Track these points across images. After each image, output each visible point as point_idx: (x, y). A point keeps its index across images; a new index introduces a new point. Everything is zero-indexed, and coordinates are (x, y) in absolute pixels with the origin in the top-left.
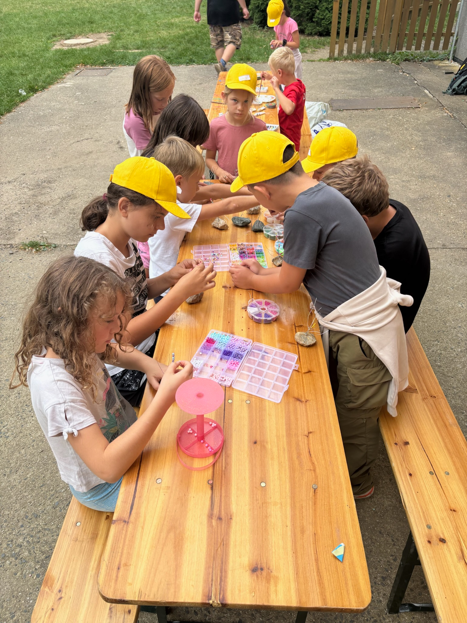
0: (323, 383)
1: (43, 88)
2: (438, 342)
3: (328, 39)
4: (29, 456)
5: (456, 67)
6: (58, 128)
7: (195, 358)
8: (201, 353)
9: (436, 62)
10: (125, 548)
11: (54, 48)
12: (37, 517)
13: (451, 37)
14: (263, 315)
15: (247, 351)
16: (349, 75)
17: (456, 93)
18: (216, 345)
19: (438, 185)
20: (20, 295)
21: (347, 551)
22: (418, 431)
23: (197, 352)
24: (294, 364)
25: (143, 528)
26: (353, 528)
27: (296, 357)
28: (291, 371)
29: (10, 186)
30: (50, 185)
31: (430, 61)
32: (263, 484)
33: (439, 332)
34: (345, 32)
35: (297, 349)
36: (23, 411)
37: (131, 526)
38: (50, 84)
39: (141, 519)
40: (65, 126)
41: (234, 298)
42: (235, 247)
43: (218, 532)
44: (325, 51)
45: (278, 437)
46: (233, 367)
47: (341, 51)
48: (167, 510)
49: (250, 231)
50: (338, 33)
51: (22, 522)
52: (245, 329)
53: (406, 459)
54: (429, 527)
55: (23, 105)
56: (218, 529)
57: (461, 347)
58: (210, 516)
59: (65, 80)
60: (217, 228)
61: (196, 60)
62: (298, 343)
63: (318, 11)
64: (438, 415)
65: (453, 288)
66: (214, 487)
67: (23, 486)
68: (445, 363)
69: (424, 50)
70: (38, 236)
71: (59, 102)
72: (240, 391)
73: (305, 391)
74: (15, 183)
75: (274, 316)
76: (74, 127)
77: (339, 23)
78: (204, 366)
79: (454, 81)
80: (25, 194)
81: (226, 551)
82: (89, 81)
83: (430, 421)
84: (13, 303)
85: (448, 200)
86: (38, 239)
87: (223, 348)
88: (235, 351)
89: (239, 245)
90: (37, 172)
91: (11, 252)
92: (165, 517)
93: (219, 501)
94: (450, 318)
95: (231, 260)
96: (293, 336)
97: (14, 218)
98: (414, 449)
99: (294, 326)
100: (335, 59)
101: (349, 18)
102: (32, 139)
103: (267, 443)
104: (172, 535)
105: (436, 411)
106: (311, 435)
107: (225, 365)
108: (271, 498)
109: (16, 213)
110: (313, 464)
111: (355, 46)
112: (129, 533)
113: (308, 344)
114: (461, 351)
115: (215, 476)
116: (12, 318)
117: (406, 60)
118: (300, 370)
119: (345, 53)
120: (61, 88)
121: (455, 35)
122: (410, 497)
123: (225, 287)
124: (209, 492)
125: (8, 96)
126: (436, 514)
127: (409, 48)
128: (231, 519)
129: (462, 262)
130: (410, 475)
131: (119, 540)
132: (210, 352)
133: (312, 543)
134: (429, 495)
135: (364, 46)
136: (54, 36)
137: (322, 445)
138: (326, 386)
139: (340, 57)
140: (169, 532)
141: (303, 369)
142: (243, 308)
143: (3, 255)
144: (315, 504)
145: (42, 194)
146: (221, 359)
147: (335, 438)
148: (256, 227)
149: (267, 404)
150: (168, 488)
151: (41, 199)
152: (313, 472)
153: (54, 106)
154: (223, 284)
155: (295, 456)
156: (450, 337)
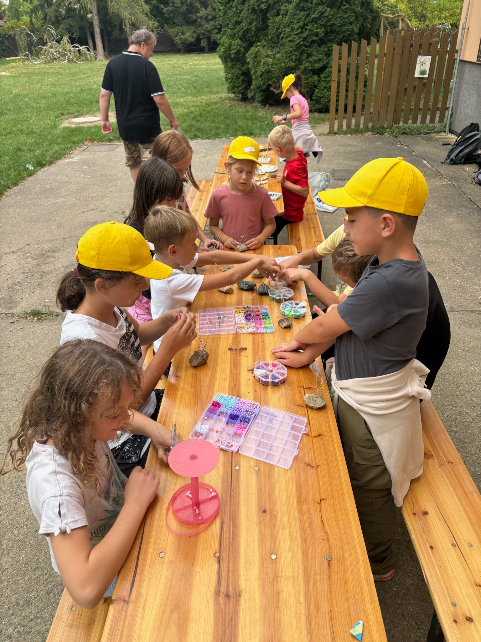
0: (334, 447)
1: (51, 163)
2: (453, 406)
3: (327, 116)
4: (22, 537)
5: (453, 138)
6: (64, 200)
7: (200, 423)
8: (206, 418)
9: (433, 135)
10: (125, 631)
11: (63, 125)
12: (29, 603)
13: (447, 111)
14: (270, 377)
15: (254, 415)
16: (349, 148)
17: (454, 162)
18: (222, 409)
19: (441, 250)
20: (19, 364)
21: (366, 629)
22: (437, 500)
23: (202, 417)
24: (303, 427)
25: (144, 608)
26: (371, 603)
27: (306, 420)
28: (301, 435)
29: (15, 256)
30: (54, 254)
31: (426, 133)
32: (274, 557)
33: (453, 396)
34: (343, 109)
35: (306, 412)
36: (18, 487)
37: (131, 606)
38: (57, 159)
39: (143, 599)
40: (70, 198)
41: (240, 360)
42: (240, 310)
43: (225, 611)
44: (325, 126)
45: (288, 504)
46: (240, 432)
47: (340, 126)
48: (170, 587)
49: (255, 294)
50: (337, 110)
51: (13, 609)
52: (251, 392)
53: (426, 531)
54: (454, 605)
55: (30, 179)
56: (225, 608)
57: (476, 412)
58: (217, 593)
59: (72, 156)
60: (223, 292)
61: (200, 135)
62: (307, 405)
63: (317, 90)
64: (457, 482)
65: (464, 351)
66: (221, 561)
67: (15, 570)
68: (461, 429)
69: (421, 123)
70: (40, 304)
71: (66, 175)
72: (247, 457)
73: (316, 456)
74: (19, 253)
75: (281, 378)
76: (80, 199)
77: (337, 100)
78: (209, 430)
79: (451, 152)
80: (28, 263)
81: (234, 632)
82: (96, 156)
83: (449, 488)
84: (11, 373)
85: (452, 264)
86: (40, 308)
87: (229, 412)
88: (242, 414)
89: (244, 308)
90: (42, 241)
91: (12, 321)
92: (168, 595)
93: (226, 576)
94: (463, 381)
95: (237, 322)
96: (302, 398)
97: (16, 287)
98: (433, 518)
99: (302, 388)
100: (335, 134)
101: (347, 96)
102: (38, 211)
103: (277, 511)
104: (176, 615)
105: (454, 478)
106: (323, 502)
107: (231, 430)
108: (282, 572)
109: (19, 282)
110: (326, 533)
111: (353, 121)
112: (129, 613)
113: (318, 406)
114: (477, 416)
115: (222, 548)
116: (10, 388)
117: (403, 133)
118: (310, 434)
119: (344, 127)
120: (68, 163)
121: (450, 109)
122: (432, 572)
123: (230, 349)
124: (216, 566)
125: (15, 170)
126: (460, 590)
127: (406, 122)
128: (240, 596)
129: (471, 324)
130: (432, 548)
131: (118, 622)
132: (215, 416)
133: (328, 621)
134: (452, 570)
135: (362, 121)
136: (63, 114)
137: (335, 513)
138: (337, 451)
139: (340, 131)
140: (172, 612)
141: (313, 433)
142: (249, 371)
143: (4, 325)
144: (330, 578)
145: (45, 264)
146: (227, 423)
147: (348, 505)
148: (261, 290)
149: (276, 470)
150: (172, 562)
151: (45, 268)
152: (326, 542)
153: (61, 179)
154: (229, 347)
155: (307, 526)
156: (464, 401)
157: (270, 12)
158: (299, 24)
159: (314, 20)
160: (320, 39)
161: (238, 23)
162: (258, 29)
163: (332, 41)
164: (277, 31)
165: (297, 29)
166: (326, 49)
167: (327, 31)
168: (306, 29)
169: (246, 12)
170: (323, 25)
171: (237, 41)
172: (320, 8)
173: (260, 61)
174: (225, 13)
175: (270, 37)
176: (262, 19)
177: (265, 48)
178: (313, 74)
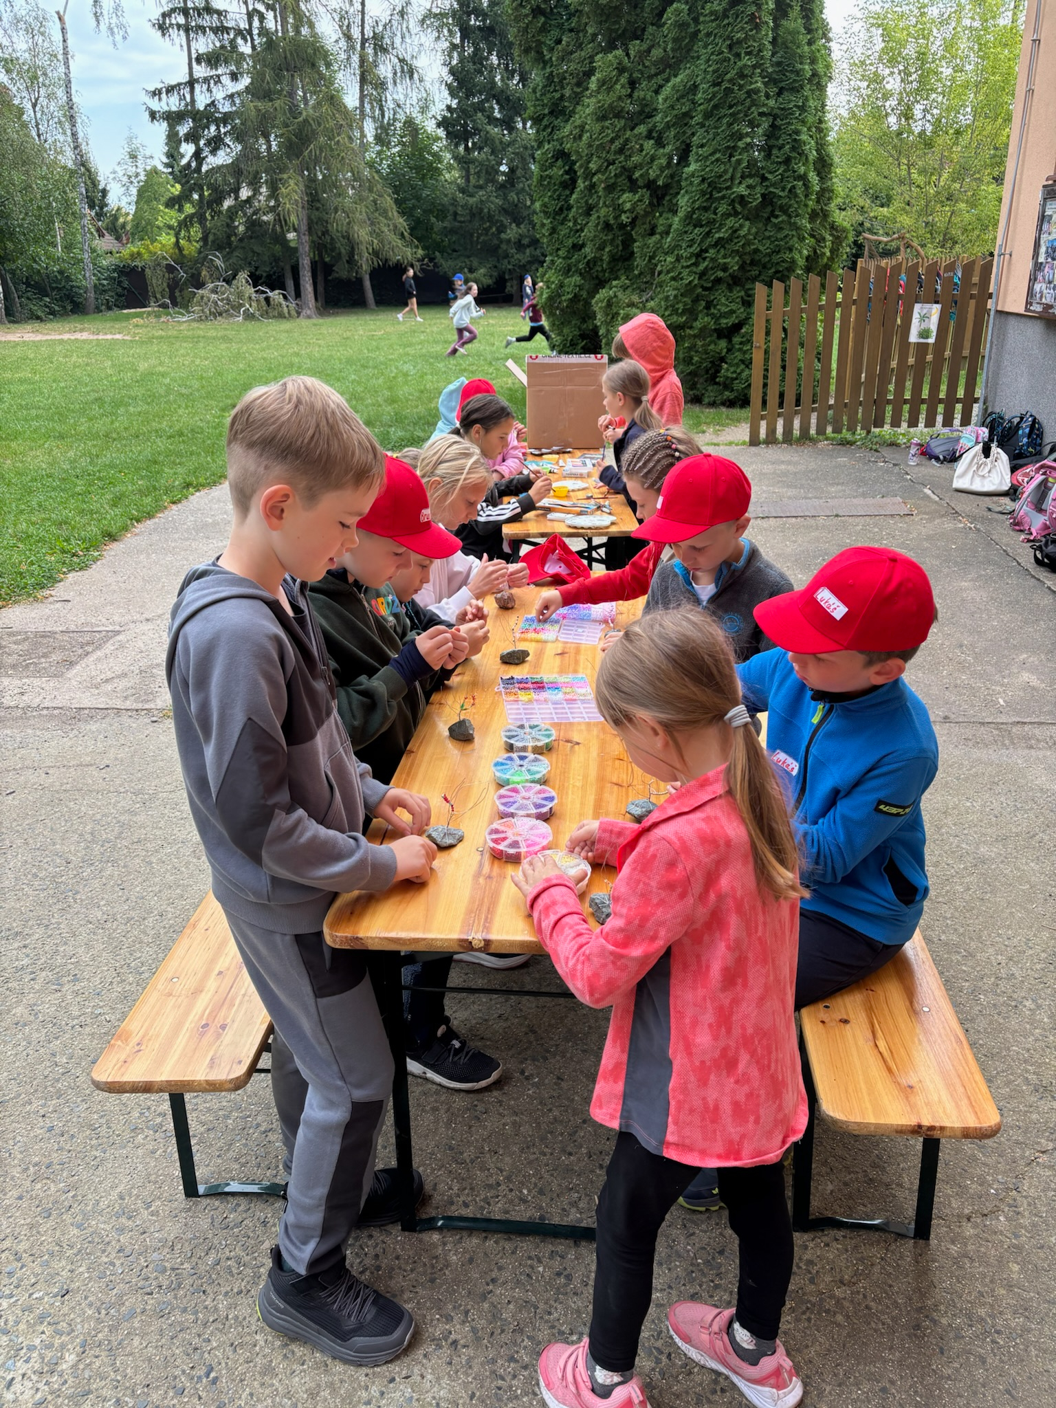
3: (745, 413)
13: (975, 406)
16: (783, 467)
34: (777, 400)
44: (740, 430)
47: (772, 431)
50: (764, 403)
63: (725, 366)
69: (926, 426)
77: (765, 385)
85: (957, 652)
94: (949, 821)
100: (761, 443)
101: (783, 379)
111: (797, 423)
117: (892, 444)
119: (779, 433)
121: (981, 400)
127: (896, 423)
135: (814, 421)
139: (771, 440)
143: (135, 726)
157: (637, 229)
158: (691, 250)
159: (719, 243)
160: (732, 276)
161: (577, 247)
162: (614, 259)
163: (754, 279)
164: (650, 261)
165: (689, 258)
166: (743, 293)
167: (744, 262)
168: (704, 259)
169: (592, 229)
170: (738, 251)
171: (576, 279)
172: (731, 222)
173: (617, 314)
174: (553, 231)
175: (636, 272)
176: (623, 242)
177: (628, 292)
178: (719, 337)
